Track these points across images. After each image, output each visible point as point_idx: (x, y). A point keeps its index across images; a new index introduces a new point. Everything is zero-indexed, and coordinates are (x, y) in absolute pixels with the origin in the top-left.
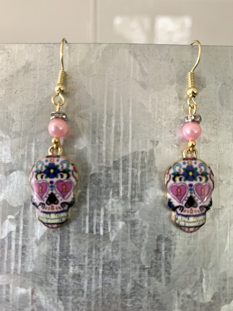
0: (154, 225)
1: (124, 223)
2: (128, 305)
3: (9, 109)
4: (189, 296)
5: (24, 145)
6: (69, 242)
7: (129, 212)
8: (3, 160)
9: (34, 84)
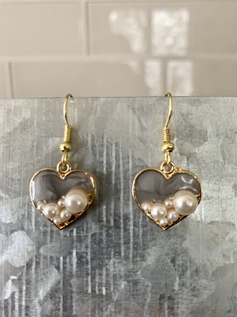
0: (157, 284)
1: (126, 283)
3: (8, 167)
5: (24, 205)
6: (72, 302)
7: (131, 272)
8: (3, 220)
9: (32, 141)
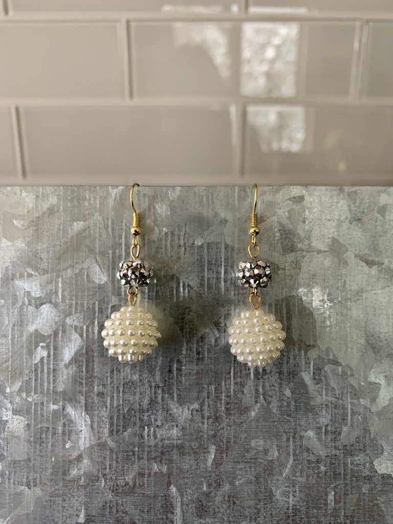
2: (145, 418)
3: (37, 248)
4: (197, 411)
5: (52, 281)
6: (93, 365)
8: (33, 294)
9: (59, 225)
